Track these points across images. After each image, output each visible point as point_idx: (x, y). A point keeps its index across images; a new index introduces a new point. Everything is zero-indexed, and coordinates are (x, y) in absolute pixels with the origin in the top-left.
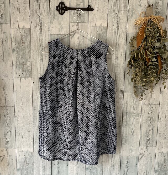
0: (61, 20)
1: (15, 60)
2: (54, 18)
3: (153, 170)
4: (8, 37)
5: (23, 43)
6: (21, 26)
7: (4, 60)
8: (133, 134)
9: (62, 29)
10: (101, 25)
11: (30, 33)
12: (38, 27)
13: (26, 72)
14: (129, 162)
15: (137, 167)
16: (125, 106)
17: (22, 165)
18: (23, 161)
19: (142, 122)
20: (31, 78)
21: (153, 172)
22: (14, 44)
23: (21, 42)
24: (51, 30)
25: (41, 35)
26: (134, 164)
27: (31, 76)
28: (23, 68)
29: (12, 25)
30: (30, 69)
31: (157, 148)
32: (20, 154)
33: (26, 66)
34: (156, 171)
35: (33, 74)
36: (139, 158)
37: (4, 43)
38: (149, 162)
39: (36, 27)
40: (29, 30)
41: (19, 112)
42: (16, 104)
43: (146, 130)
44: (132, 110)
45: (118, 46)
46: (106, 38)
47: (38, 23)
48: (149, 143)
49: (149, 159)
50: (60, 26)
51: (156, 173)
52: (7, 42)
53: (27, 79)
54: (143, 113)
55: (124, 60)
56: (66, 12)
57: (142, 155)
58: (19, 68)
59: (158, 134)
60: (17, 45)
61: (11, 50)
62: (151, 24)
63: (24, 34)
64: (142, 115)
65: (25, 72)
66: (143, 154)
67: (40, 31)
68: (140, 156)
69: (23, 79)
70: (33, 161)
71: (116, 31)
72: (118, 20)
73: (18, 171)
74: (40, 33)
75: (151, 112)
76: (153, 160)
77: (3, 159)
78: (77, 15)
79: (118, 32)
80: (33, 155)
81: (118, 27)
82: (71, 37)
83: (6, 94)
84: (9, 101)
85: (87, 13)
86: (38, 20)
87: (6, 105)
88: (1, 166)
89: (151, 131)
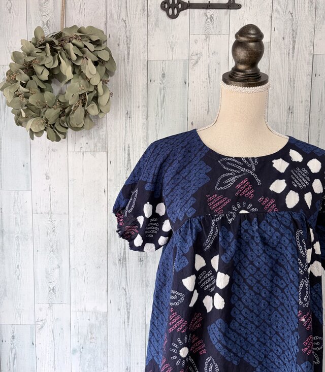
0: (172, 30)
2: (157, 25)
9: (172, 49)
12: (122, 46)
13: (96, 140)
17: (82, 341)
18: (85, 332)
20: (105, 154)
24: (150, 51)
25: (128, 62)
30: (104, 133)
32: (79, 318)
33: (96, 127)
35: (109, 145)
39: (118, 44)
41: (78, 225)
42: (71, 209)
45: (294, 84)
47: (123, 38)
50: (169, 42)
53: (97, 155)
55: (308, 113)
56: (182, 13)
65: (93, 140)
67: (126, 53)
69: (88, 156)
70: (105, 333)
71: (289, 50)
72: (294, 27)
73: (73, 354)
74: (126, 57)
77: (42, 327)
78: (204, 18)
79: (293, 52)
80: (107, 320)
81: (294, 42)
82: (191, 65)
83: (51, 187)
84: (57, 202)
85: (226, 14)
86: (123, 30)
87: (52, 210)
88: (37, 341)
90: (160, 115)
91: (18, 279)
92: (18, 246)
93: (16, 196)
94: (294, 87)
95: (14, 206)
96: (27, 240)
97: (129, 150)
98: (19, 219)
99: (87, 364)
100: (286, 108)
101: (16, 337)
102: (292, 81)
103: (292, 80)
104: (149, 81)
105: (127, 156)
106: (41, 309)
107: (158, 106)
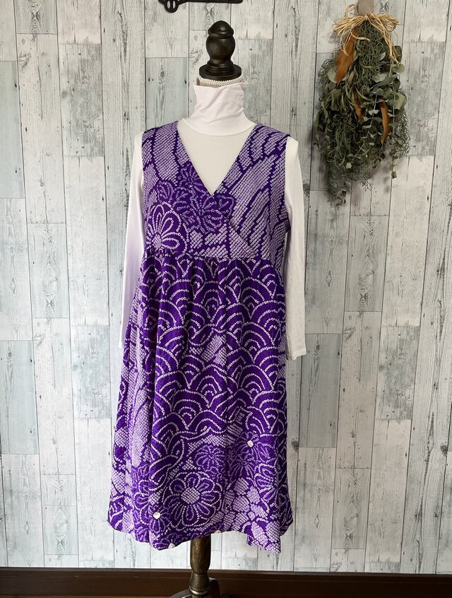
0: (170, 25)
1: (66, 116)
2: (154, 19)
3: (376, 365)
4: (51, 66)
5: (84, 77)
6: (80, 39)
7: (42, 117)
8: (329, 284)
9: (171, 46)
10: (258, 35)
11: (100, 54)
12: (118, 42)
13: (92, 144)
14: (321, 347)
15: (338, 358)
16: (313, 221)
17: (82, 356)
18: (86, 346)
19: (350, 256)
20: (102, 159)
21: (376, 369)
22: (64, 80)
23: (81, 75)
24: (148, 48)
25: (125, 59)
26: (333, 351)
27: (102, 152)
28: (85, 135)
29: (60, 36)
30: (101, 136)
31: (384, 315)
32: (79, 332)
33: (92, 130)
34: (382, 368)
35: (106, 149)
36: (344, 338)
37: (43, 78)
38: (365, 347)
39: (114, 40)
40: (99, 48)
41: (75, 235)
42: (68, 218)
43: (359, 275)
44: (327, 230)
45: (297, 84)
46: (269, 66)
47: (119, 33)
48: (365, 304)
49: (365, 340)
50: (168, 38)
51: (380, 370)
52: (50, 77)
53: (94, 160)
54: (352, 234)
55: (311, 115)
56: (180, 7)
57: (349, 332)
58: (77, 134)
59: (387, 284)
60: (72, 82)
61: (58, 92)
62: (369, 32)
63: (86, 58)
64: (350, 240)
65: (89, 144)
66: (352, 330)
67: (123, 49)
68: (346, 334)
69: (84, 161)
70: (107, 348)
71: (292, 49)
72: (297, 24)
73: (74, 370)
74: (123, 54)
75: (371, 235)
76: (374, 342)
77: (41, 342)
78: (205, 12)
79: (296, 51)
80: (108, 334)
81: (297, 39)
82: (191, 63)
83: (46, 194)
84: (53, 210)
85: (227, 8)
86: (119, 24)
87: (48, 219)
88: (36, 358)
89: (371, 276)
90: (160, 117)
91: (14, 293)
92: (12, 257)
93: (9, 204)
94: (297, 87)
95: (7, 215)
96: (22, 252)
97: (127, 155)
98: (12, 229)
99: (88, 380)
100: (289, 109)
101: (13, 354)
103: (295, 80)
104: (147, 80)
105: (125, 161)
107: (157, 107)
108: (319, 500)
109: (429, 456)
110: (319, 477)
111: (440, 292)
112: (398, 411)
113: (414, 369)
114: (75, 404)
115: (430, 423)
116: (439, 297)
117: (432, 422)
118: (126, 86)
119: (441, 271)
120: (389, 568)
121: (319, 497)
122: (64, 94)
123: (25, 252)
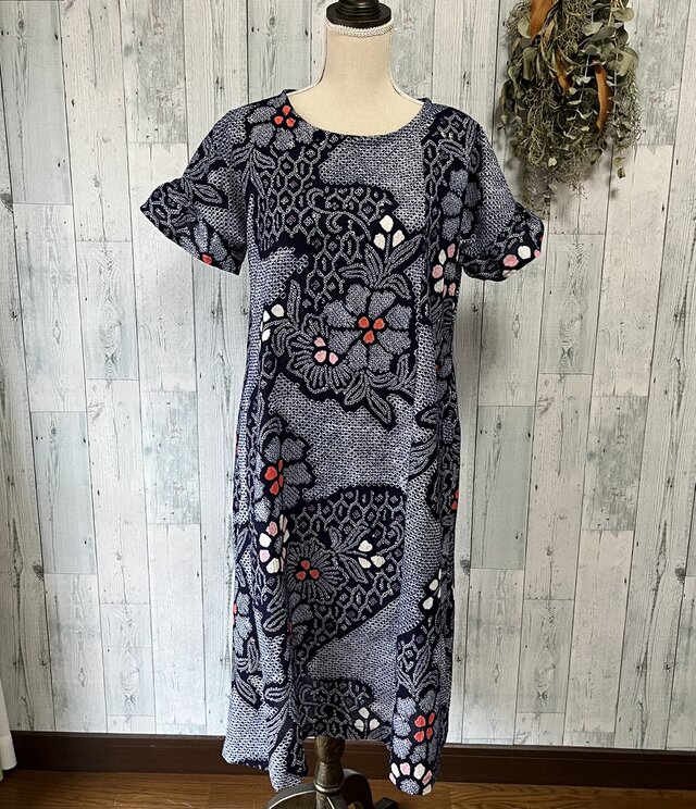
1: (131, 83)
3: (583, 453)
4: (108, 8)
5: (157, 25)
7: (96, 84)
8: (516, 333)
13: (170, 125)
14: (503, 426)
15: (529, 441)
17: (158, 436)
18: (163, 422)
19: (547, 292)
20: (185, 147)
21: (583, 458)
22: (127, 28)
23: (153, 22)
26: (521, 431)
27: (185, 138)
28: (159, 111)
30: (182, 113)
31: (596, 380)
32: (153, 400)
33: (169, 104)
34: (591, 456)
35: (190, 132)
36: (538, 413)
37: (97, 25)
38: (567, 426)
41: (146, 258)
42: (135, 234)
43: (561, 321)
45: (471, 37)
46: (430, 9)
48: (569, 363)
49: (568, 416)
51: (589, 460)
52: (107, 24)
53: (172, 148)
54: (551, 261)
55: (492, 82)
57: (545, 403)
58: (147, 110)
59: (600, 334)
60: (139, 32)
61: (118, 48)
64: (548, 268)
65: (165, 125)
66: (550, 401)
68: (540, 407)
69: (158, 149)
70: (194, 423)
73: (147, 454)
75: (579, 262)
76: (581, 418)
77: (98, 415)
80: (196, 404)
82: (315, 5)
83: (104, 199)
84: (113, 223)
87: (107, 235)
88: (91, 437)
89: (578, 323)
90: (268, 84)
91: (58, 342)
92: (55, 291)
94: (471, 42)
95: (47, 228)
96: (69, 282)
98: (55, 250)
99: (168, 470)
100: (459, 75)
101: (57, 431)
102: (469, 32)
103: (469, 30)
104: (250, 29)
106: (94, 388)
107: (264, 70)
108: (499, 644)
109: (658, 583)
110: (500, 611)
111: (679, 346)
112: (614, 518)
113: (639, 459)
114: (148, 502)
115: (661, 535)
116: (677, 354)
117: (664, 534)
118: (218, 38)
119: (681, 315)
120: (599, 740)
121: (499, 640)
122: (128, 50)
123: (74, 283)
